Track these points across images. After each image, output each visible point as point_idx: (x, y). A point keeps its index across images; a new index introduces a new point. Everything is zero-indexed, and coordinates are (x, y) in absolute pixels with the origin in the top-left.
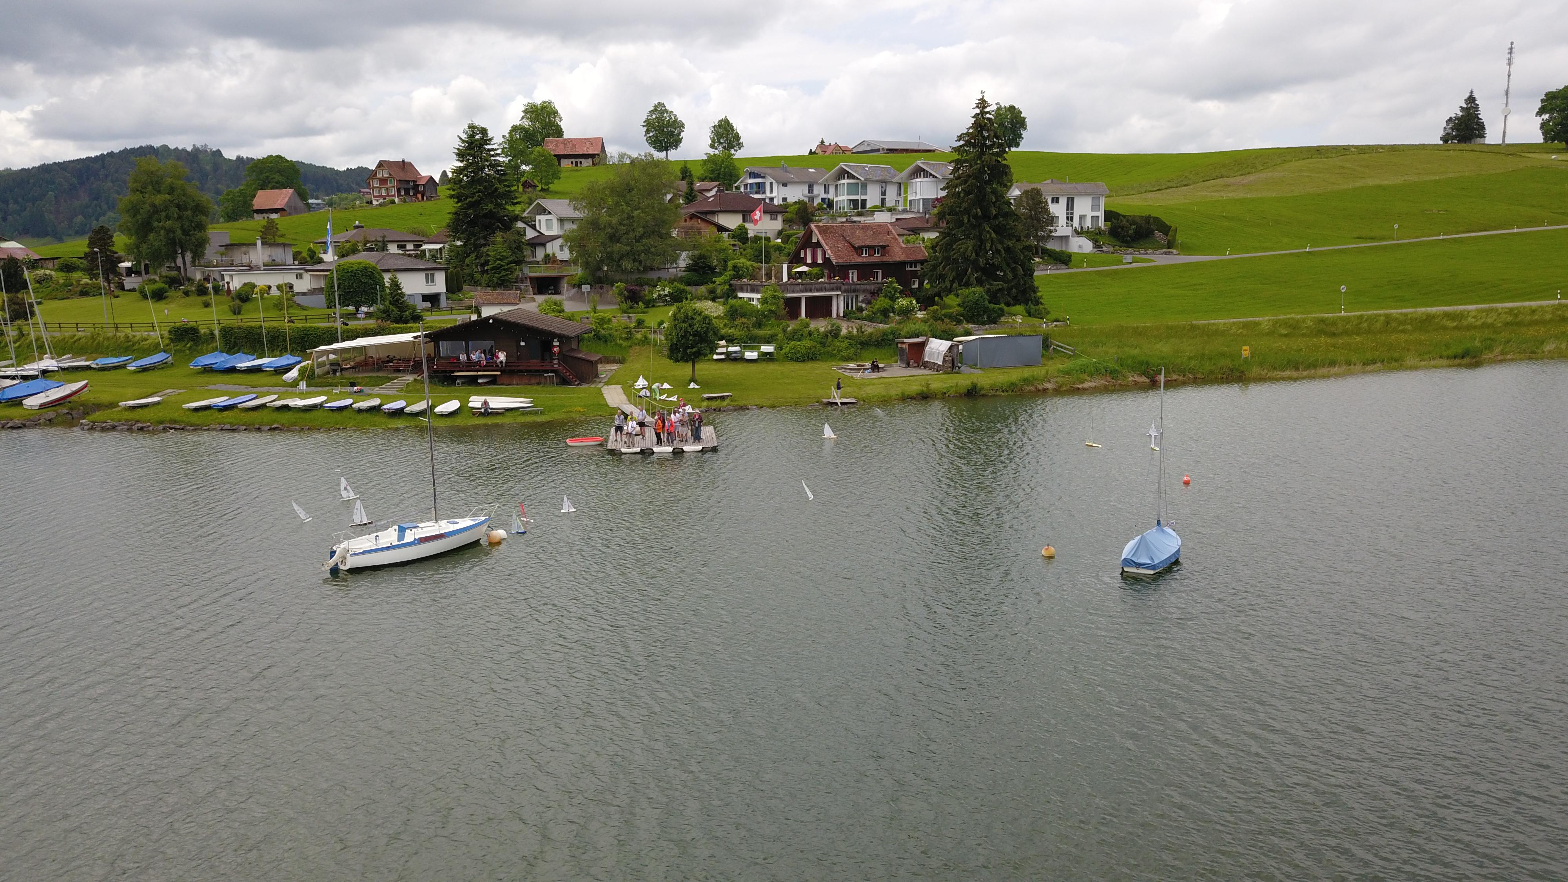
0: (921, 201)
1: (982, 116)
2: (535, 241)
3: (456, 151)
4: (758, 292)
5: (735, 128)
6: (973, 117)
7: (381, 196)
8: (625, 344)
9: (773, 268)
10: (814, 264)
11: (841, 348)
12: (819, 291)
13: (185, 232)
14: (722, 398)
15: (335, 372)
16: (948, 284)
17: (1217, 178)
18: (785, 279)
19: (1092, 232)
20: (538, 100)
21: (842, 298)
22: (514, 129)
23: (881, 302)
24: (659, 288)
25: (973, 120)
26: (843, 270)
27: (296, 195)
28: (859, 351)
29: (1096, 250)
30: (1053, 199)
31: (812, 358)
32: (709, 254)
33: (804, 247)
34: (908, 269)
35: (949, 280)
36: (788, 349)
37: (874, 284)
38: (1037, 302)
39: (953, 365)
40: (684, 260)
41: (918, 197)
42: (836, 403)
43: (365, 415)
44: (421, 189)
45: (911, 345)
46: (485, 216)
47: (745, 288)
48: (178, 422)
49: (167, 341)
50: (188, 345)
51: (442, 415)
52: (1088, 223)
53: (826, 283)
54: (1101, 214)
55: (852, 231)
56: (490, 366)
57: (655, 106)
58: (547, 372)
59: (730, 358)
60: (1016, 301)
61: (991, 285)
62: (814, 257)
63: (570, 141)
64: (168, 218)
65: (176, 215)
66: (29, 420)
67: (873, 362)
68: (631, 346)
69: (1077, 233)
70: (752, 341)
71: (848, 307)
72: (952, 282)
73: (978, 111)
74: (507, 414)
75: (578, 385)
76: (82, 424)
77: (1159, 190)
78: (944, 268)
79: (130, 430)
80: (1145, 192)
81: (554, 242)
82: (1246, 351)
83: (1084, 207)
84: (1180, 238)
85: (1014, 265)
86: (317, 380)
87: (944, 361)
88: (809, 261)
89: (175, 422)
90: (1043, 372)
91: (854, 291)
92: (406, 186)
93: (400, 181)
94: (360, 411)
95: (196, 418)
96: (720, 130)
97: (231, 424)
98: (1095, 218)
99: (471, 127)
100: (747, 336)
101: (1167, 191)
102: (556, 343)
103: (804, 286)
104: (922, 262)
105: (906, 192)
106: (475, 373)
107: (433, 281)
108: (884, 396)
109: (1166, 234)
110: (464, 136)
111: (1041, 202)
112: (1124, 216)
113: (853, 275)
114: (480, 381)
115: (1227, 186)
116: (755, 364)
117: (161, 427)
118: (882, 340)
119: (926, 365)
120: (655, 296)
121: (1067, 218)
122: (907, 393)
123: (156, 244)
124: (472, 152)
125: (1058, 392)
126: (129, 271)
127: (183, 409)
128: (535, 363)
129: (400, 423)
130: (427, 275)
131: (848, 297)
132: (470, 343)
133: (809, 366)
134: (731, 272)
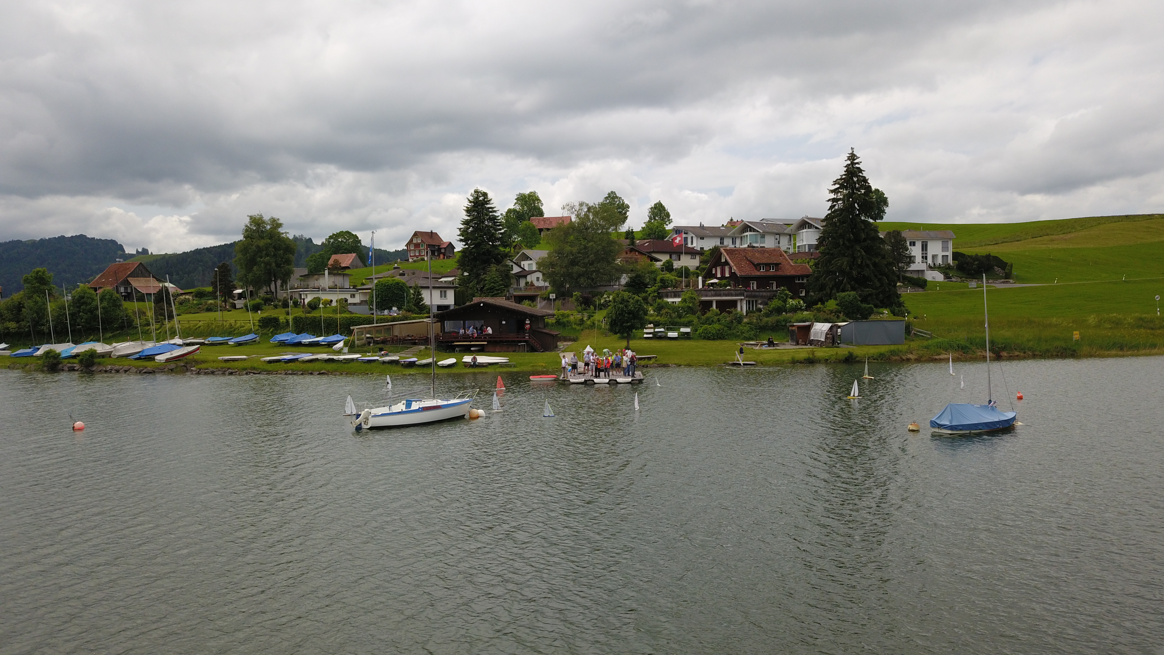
0: (807, 246)
1: (853, 167)
2: (519, 274)
3: (465, 208)
4: (679, 297)
5: (666, 209)
6: (845, 167)
7: (415, 256)
8: (578, 328)
9: (691, 281)
10: (723, 277)
11: (743, 331)
12: (726, 295)
13: (278, 265)
14: (649, 358)
15: (369, 343)
16: (828, 291)
17: (1044, 235)
18: (700, 286)
19: (943, 267)
20: (527, 192)
21: (745, 302)
22: (509, 211)
23: (776, 303)
24: (605, 296)
25: (845, 169)
26: (745, 280)
27: (358, 257)
28: (758, 333)
29: (947, 280)
30: (910, 243)
31: (720, 337)
32: (643, 274)
33: (715, 266)
34: (797, 282)
35: (829, 288)
36: (701, 331)
37: (770, 291)
38: (900, 305)
39: (833, 341)
40: (624, 279)
41: (805, 243)
42: (740, 364)
43: (387, 365)
44: (443, 251)
45: (799, 327)
46: (484, 254)
47: (669, 294)
48: (257, 369)
49: (257, 328)
50: (271, 330)
51: (443, 367)
52: (939, 261)
53: (732, 290)
54: (949, 254)
55: (752, 253)
56: (479, 338)
57: (609, 194)
58: (521, 342)
59: (656, 337)
60: (884, 305)
61: (863, 291)
62: (723, 272)
63: (549, 219)
64: (267, 255)
65: (272, 253)
66: (158, 368)
67: (769, 339)
68: (582, 330)
69: (930, 268)
70: (673, 325)
71: (749, 308)
72: (831, 289)
73: (849, 162)
74: (489, 366)
75: (542, 352)
76: (192, 370)
77: (996, 244)
78: (825, 279)
79: (224, 374)
80: (985, 245)
81: (532, 275)
82: (1076, 335)
83: (935, 249)
84: (1014, 272)
85: (880, 277)
86: (356, 349)
87: (826, 338)
88: (719, 276)
89: (254, 368)
90: (906, 347)
91: (754, 296)
92: (433, 249)
93: (429, 246)
94: (384, 362)
95: (269, 367)
96: (656, 211)
97: (292, 370)
98: (945, 257)
99: (476, 192)
100: (670, 322)
101: (1003, 244)
102: (528, 322)
103: (714, 292)
104: (807, 276)
105: (795, 240)
106: (469, 343)
107: (445, 296)
108: (778, 361)
109: (1004, 269)
110: (471, 198)
111: (901, 241)
112: (969, 256)
113: (754, 285)
114: (472, 349)
115: (1052, 240)
116: (676, 341)
117: (244, 372)
118: (776, 326)
119: (812, 342)
120: (602, 301)
121: (923, 257)
122: (796, 359)
123: (258, 273)
124: (477, 209)
125: (918, 360)
126: (240, 296)
127: (261, 361)
128: (512, 336)
129: (412, 371)
130: (441, 292)
131: (749, 301)
132: (466, 322)
133: (717, 343)
134: (659, 284)
